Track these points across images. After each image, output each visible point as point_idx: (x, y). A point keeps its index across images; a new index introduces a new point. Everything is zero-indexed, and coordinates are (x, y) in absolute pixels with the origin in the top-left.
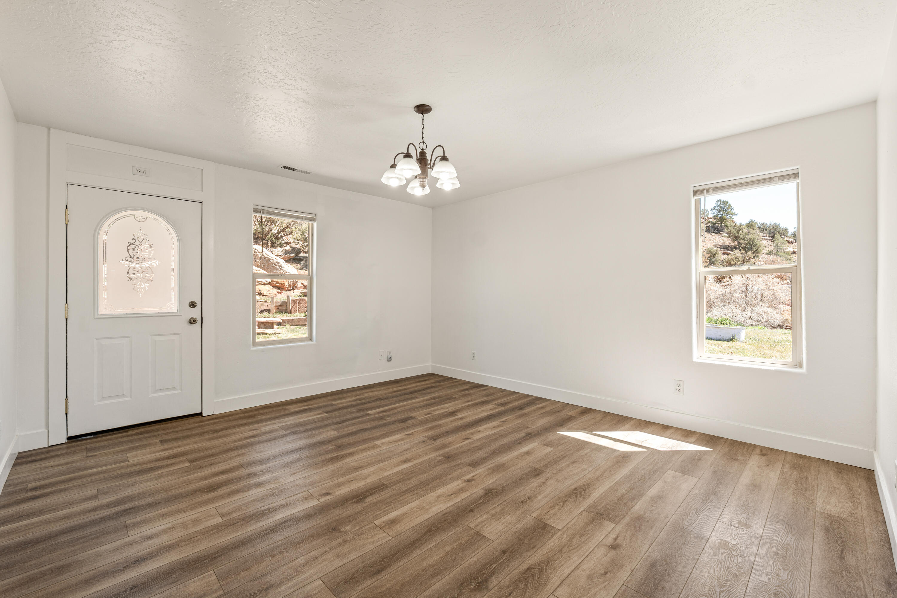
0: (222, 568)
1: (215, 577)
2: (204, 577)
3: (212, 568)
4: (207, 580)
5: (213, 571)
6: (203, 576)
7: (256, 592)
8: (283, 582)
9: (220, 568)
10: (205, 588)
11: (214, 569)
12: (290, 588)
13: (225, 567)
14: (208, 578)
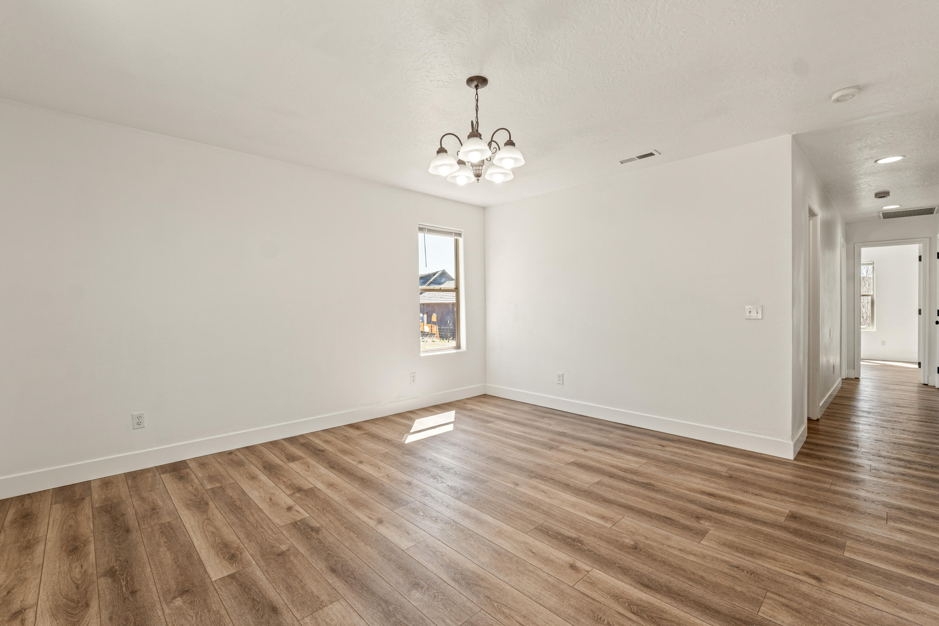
0: (749, 608)
1: (762, 608)
2: (770, 617)
3: (756, 616)
4: (771, 612)
5: (758, 614)
6: (770, 619)
7: (746, 572)
8: (722, 561)
9: (750, 611)
10: (778, 608)
11: (756, 615)
12: (723, 555)
13: (745, 607)
14: (768, 613)
